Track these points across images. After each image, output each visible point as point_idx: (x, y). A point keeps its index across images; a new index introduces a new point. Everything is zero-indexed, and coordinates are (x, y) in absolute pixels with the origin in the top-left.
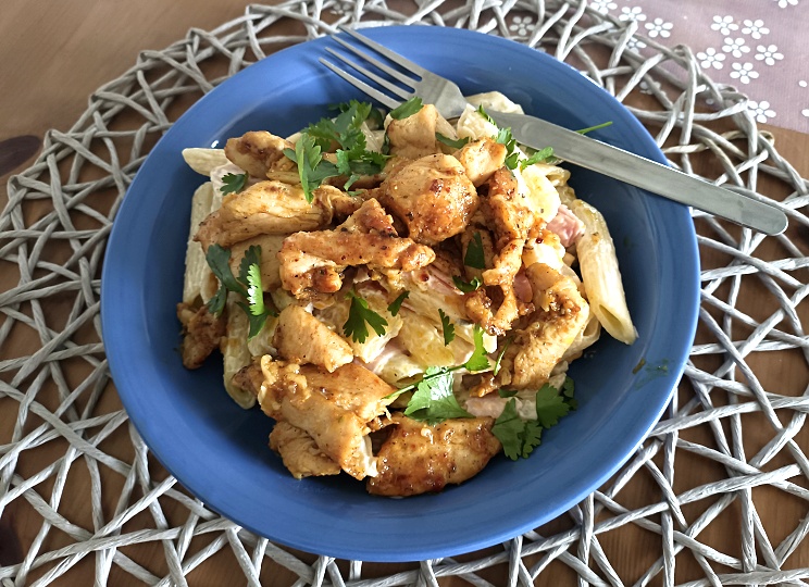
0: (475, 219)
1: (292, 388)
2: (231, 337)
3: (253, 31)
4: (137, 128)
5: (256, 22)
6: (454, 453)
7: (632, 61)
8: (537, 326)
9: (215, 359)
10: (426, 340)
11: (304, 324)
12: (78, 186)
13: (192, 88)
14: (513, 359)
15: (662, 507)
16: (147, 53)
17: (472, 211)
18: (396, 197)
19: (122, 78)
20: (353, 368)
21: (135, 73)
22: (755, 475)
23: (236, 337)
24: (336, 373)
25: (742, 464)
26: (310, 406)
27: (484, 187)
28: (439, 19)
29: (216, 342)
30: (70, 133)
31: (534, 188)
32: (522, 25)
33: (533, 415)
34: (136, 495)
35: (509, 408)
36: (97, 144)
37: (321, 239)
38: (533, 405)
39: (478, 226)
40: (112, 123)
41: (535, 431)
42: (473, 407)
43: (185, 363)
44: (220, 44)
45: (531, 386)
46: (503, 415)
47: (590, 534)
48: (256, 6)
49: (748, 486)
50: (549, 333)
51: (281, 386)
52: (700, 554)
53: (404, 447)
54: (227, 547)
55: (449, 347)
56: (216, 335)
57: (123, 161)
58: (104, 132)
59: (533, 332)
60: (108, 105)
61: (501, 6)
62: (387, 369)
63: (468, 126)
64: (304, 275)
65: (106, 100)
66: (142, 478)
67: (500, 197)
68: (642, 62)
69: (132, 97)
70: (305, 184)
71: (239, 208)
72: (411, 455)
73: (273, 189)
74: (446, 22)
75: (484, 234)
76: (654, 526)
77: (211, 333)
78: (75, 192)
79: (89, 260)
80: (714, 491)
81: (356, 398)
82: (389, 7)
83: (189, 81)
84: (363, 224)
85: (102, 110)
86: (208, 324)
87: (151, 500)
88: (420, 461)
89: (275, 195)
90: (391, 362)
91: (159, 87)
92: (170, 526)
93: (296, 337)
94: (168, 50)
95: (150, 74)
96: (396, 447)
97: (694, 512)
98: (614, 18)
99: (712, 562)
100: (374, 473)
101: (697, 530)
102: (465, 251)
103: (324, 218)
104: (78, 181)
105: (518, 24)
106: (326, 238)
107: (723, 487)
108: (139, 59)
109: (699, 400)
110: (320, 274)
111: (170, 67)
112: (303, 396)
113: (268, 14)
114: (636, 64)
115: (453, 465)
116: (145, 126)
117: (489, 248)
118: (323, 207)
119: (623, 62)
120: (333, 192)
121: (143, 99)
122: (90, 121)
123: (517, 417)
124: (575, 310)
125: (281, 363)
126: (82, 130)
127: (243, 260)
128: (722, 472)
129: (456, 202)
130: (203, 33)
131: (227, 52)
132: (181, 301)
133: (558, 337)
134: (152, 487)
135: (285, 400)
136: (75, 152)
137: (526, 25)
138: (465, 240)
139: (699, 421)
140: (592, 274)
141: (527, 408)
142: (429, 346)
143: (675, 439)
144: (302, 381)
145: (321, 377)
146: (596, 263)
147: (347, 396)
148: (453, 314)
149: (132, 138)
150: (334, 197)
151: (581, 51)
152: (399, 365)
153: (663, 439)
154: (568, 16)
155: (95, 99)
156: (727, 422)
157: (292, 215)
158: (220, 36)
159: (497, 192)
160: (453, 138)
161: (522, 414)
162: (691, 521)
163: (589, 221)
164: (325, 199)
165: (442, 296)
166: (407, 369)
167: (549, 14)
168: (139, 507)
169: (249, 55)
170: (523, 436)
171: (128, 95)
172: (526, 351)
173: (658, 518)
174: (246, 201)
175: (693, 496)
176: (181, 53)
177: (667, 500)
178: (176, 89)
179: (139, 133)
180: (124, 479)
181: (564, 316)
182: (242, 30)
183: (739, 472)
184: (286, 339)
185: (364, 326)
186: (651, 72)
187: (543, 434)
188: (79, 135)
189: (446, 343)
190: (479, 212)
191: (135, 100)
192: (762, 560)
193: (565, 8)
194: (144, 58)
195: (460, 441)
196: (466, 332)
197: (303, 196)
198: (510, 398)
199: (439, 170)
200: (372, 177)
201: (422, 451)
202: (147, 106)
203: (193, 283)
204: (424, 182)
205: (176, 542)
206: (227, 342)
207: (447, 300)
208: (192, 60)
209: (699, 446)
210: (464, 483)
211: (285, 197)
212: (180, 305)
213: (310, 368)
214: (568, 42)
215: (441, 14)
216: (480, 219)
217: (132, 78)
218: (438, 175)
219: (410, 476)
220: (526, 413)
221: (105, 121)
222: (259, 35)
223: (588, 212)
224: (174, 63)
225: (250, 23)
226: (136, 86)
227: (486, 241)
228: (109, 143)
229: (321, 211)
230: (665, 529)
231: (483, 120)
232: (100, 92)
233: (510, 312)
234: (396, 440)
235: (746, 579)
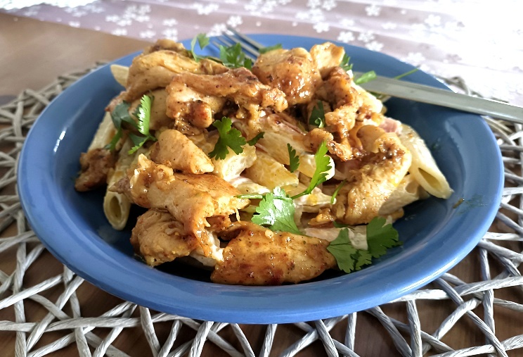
0: (319, 92)
1: (160, 174)
2: (117, 170)
6: (293, 256)
8: (367, 168)
10: (275, 167)
11: (177, 139)
14: (347, 195)
17: (317, 86)
23: (121, 171)
24: (200, 175)
29: (105, 171)
35: (343, 235)
37: (202, 77)
38: (364, 237)
39: (321, 98)
41: (367, 256)
42: (311, 233)
46: (337, 239)
50: (378, 173)
51: (152, 174)
53: (249, 244)
56: (106, 166)
59: (364, 172)
62: (241, 187)
64: (185, 103)
67: (339, 77)
72: (254, 250)
75: (325, 103)
87: (17, 300)
88: (263, 256)
89: (171, 57)
90: (244, 184)
93: (169, 147)
96: (242, 243)
100: (220, 258)
102: (310, 115)
106: (206, 77)
112: (168, 181)
115: (292, 265)
118: (206, 70)
120: (214, 63)
123: (349, 243)
124: (400, 153)
129: (305, 73)
133: (386, 176)
135: (153, 185)
138: (310, 107)
141: (359, 239)
142: (278, 171)
143: (492, 298)
145: (185, 177)
146: (413, 146)
148: (299, 148)
152: (251, 186)
159: (336, 75)
161: (353, 243)
164: (208, 66)
165: (291, 136)
166: (257, 187)
170: (355, 257)
172: (358, 186)
174: (150, 57)
177: (491, 343)
181: (390, 158)
184: (162, 149)
188: (45, 93)
190: (322, 88)
195: (300, 248)
196: (309, 161)
198: (344, 228)
201: (265, 249)
204: (282, 59)
206: (113, 173)
207: (295, 138)
211: (178, 59)
212: (83, 154)
216: (323, 92)
219: (251, 266)
220: (358, 243)
227: (327, 108)
234: (242, 238)
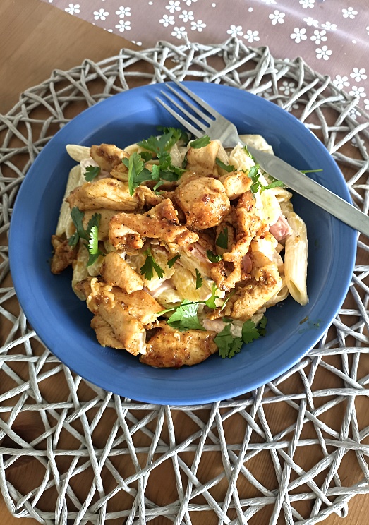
0: (226, 220)
1: (106, 300)
2: (79, 260)
3: (122, 66)
4: (46, 119)
5: (125, 60)
6: (190, 349)
7: (350, 124)
8: (250, 287)
9: (68, 271)
10: (186, 284)
11: (118, 265)
12: (7, 150)
13: (81, 98)
14: (233, 303)
15: (302, 396)
16: (58, 71)
17: (224, 215)
18: (182, 200)
19: (41, 85)
20: (141, 294)
21: (48, 83)
22: (359, 389)
23: (81, 261)
24: (132, 295)
25: (354, 382)
26: (114, 312)
27: (236, 201)
28: (237, 75)
29: (70, 262)
30: (7, 116)
31: (267, 204)
32: (288, 88)
33: (240, 335)
34: (18, 335)
35: (226, 329)
36: (21, 125)
37: (134, 219)
38: (240, 329)
39: (228, 223)
40: (32, 113)
41: (239, 344)
42: (206, 325)
43: (52, 270)
44: (101, 72)
45: (242, 318)
46: (222, 332)
47: (259, 403)
48: (126, 50)
49: (353, 394)
50: (257, 292)
51: (100, 297)
52: (317, 426)
53: (163, 341)
54: (62, 371)
55: (197, 291)
56: (70, 258)
57: (35, 138)
58: (26, 118)
59: (247, 290)
60: (31, 101)
61: (277, 74)
62: (161, 297)
63: (236, 158)
64: (122, 238)
65: (30, 98)
66: (22, 327)
67: (243, 210)
68: (356, 126)
69: (45, 98)
70: (130, 183)
71: (91, 192)
72: (166, 346)
73: (112, 184)
74: (240, 78)
75: (230, 229)
76: (296, 406)
77: (68, 257)
78: (5, 153)
79: (8, 196)
80: (334, 393)
81: (140, 311)
82: (208, 63)
83: (80, 94)
84: (160, 214)
85: (27, 104)
86: (67, 251)
87: (25, 339)
88: (171, 350)
89: (112, 188)
90: (164, 293)
91: (62, 95)
92: (34, 355)
93: (112, 271)
94: (70, 71)
95: (58, 85)
96: (159, 340)
97: (320, 402)
98: (346, 94)
99: (323, 431)
100: (144, 352)
101: (319, 412)
102: (217, 237)
103: (139, 205)
104: (8, 146)
105: (285, 87)
106: (137, 219)
107: (340, 392)
108: (52, 74)
109: (338, 340)
110: (131, 239)
111: (69, 83)
112: (111, 306)
113: (133, 56)
114: (352, 126)
115: (189, 355)
116: (51, 118)
117: (231, 238)
118: (139, 199)
119: (345, 123)
120: (146, 191)
121: (51, 101)
122: (19, 110)
123: (230, 334)
124: (274, 283)
125: (102, 284)
126: (13, 115)
127: (90, 220)
128: (342, 384)
129: (216, 209)
130: (93, 63)
131: (105, 78)
132: (55, 234)
133: (261, 296)
134: (27, 332)
135: (101, 305)
136: (7, 128)
137: (290, 88)
138: (218, 230)
139: (335, 353)
140: (290, 261)
141: (237, 331)
142: (187, 288)
143: (319, 360)
144: (112, 297)
145: (123, 295)
146: (294, 255)
147: (136, 309)
148: (203, 274)
149: (41, 125)
150: (147, 194)
151: (320, 112)
152: (169, 295)
153: (312, 358)
154: (317, 87)
155: (24, 96)
156: (351, 356)
157: (121, 201)
158: (102, 67)
159: (243, 206)
160: (225, 164)
161: (233, 333)
162: (317, 406)
163: (297, 228)
164: (141, 194)
165: (199, 261)
166: (173, 298)
167: (305, 83)
168: (18, 342)
169: (117, 83)
170: (231, 346)
171: (43, 97)
172: (241, 300)
173: (299, 402)
174: (95, 189)
175: (321, 394)
176: (77, 74)
177: (306, 393)
178: (72, 97)
179: (46, 123)
180: (12, 325)
181: (267, 285)
182: (116, 65)
183: (350, 386)
184: (108, 271)
185: (152, 271)
186: (361, 133)
187: (243, 346)
188: (12, 118)
189: (197, 288)
190: (229, 216)
191: (47, 101)
192: (351, 435)
193: (316, 81)
194: (55, 74)
195: (195, 343)
196: (209, 284)
197: (128, 190)
198: (228, 324)
199: (210, 188)
200: (172, 183)
201: (173, 345)
202: (53, 105)
203: (63, 224)
204: (199, 195)
205: (35, 364)
206: (76, 263)
207: (202, 264)
208: (83, 80)
209: (332, 367)
210: (193, 366)
211: (118, 190)
212: (54, 236)
213: (118, 289)
214: (313, 105)
215: (239, 72)
216: (230, 220)
217: (47, 86)
218: (209, 191)
219: (164, 357)
220: (236, 333)
221: (27, 111)
222: (125, 70)
223: (297, 221)
224: (72, 81)
225: (121, 61)
226: (48, 92)
227: (230, 234)
228: (28, 126)
229: (137, 201)
230: (301, 409)
231: (245, 155)
232: (27, 92)
233: (236, 277)
234: (159, 336)
235: (339, 444)
